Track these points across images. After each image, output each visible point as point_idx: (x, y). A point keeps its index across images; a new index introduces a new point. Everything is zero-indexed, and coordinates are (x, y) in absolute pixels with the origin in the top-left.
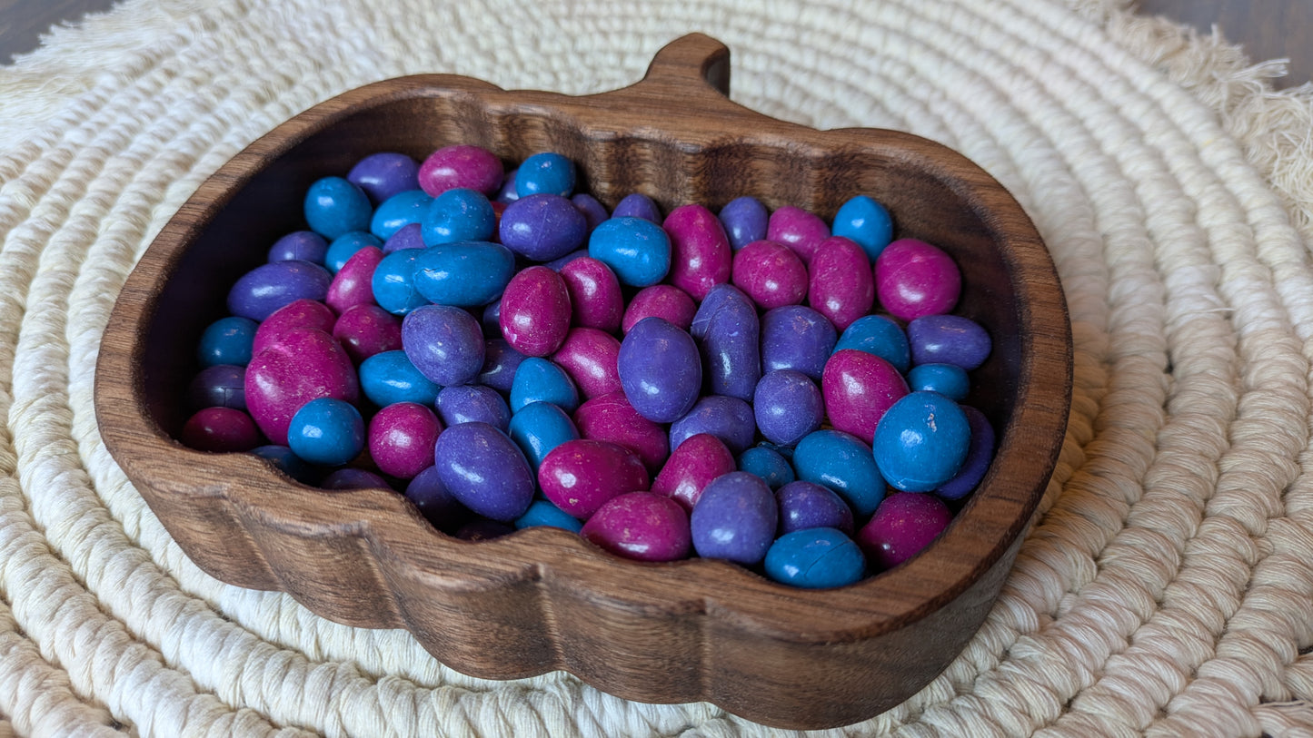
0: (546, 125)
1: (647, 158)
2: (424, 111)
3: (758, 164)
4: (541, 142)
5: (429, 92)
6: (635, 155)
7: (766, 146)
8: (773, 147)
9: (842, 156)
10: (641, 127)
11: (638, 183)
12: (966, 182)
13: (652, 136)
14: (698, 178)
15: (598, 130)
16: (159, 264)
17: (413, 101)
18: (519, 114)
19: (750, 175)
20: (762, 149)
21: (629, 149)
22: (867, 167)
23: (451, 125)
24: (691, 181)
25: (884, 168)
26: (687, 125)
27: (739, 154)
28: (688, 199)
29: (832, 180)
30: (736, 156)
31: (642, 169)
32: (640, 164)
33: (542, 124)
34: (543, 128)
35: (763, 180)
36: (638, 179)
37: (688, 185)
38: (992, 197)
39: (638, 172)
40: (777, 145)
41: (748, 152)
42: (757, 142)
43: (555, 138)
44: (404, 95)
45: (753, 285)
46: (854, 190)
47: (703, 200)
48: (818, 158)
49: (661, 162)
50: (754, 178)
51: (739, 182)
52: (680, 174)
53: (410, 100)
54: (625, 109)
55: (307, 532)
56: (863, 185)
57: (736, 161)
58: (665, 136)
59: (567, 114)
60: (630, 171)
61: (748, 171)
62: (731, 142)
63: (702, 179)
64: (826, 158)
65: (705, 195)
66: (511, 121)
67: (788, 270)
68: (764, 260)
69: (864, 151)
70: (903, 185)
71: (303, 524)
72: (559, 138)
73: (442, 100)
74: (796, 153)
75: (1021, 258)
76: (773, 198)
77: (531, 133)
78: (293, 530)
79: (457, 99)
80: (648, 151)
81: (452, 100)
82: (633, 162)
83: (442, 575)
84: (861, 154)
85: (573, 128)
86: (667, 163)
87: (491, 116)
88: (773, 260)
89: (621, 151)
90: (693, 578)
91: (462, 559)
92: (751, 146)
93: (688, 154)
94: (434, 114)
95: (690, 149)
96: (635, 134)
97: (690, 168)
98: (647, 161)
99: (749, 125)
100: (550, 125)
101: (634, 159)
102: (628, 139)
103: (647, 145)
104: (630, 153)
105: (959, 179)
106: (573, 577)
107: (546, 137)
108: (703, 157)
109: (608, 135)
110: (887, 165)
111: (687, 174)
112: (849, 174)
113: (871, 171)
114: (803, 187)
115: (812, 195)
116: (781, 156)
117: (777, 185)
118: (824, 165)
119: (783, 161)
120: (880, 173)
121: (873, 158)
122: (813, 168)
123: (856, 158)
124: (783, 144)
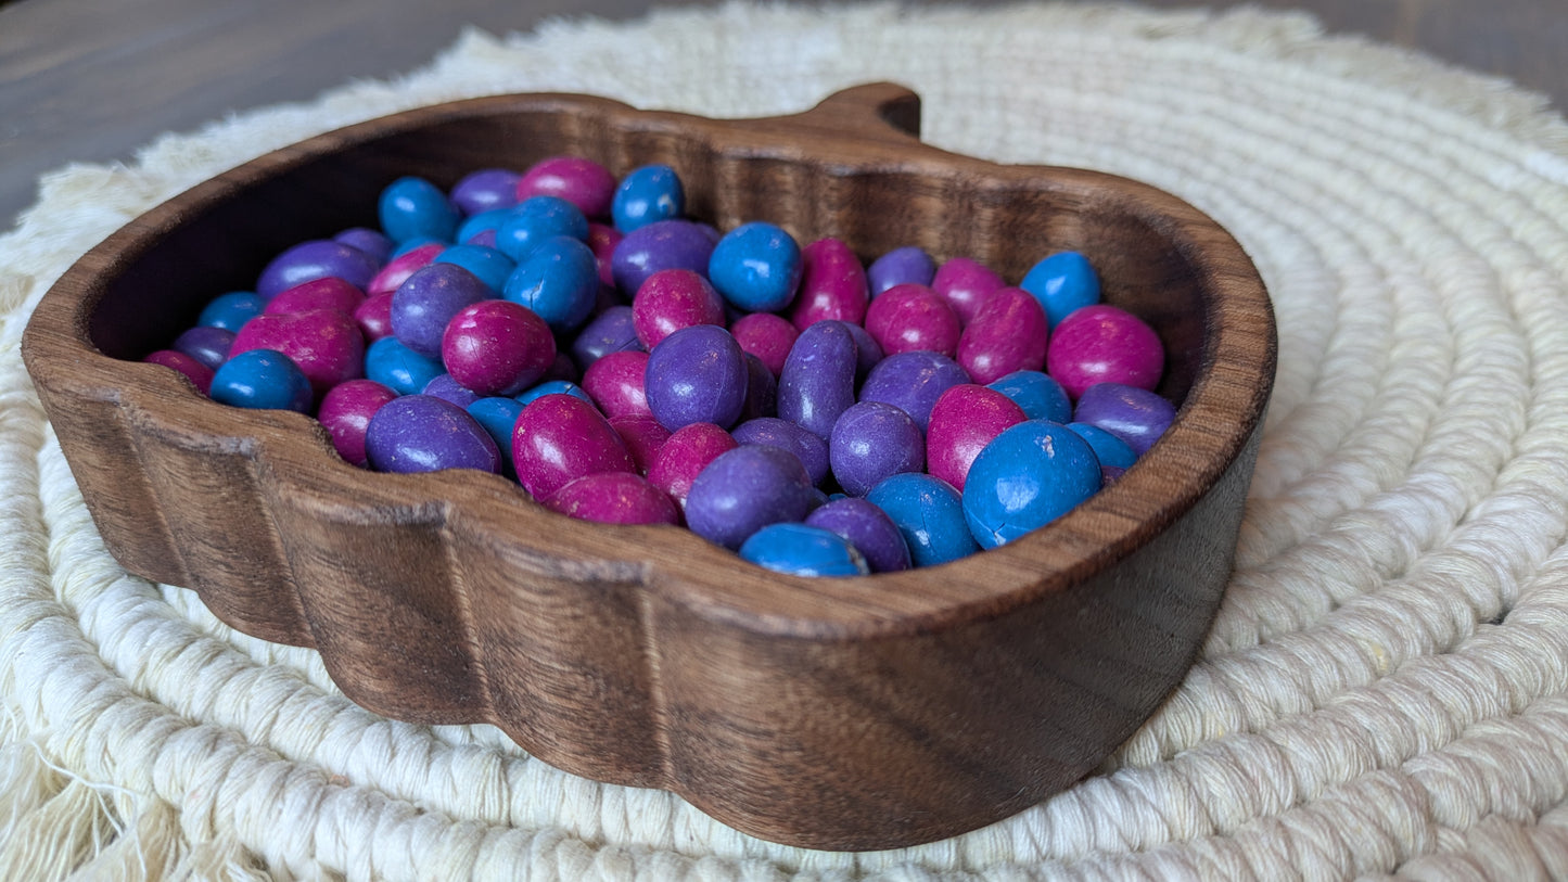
0: (678, 143)
1: (787, 187)
2: (546, 126)
3: (922, 202)
5: (556, 107)
6: (772, 183)
7: (930, 176)
8: (940, 177)
9: (1023, 191)
10: (783, 147)
12: (1173, 219)
13: (795, 157)
14: (843, 213)
15: (734, 148)
16: (176, 208)
17: (539, 115)
18: (648, 132)
19: (911, 218)
20: (926, 181)
21: (765, 175)
22: (1057, 211)
24: (835, 217)
25: (1077, 213)
29: (1009, 226)
30: (893, 186)
31: (781, 203)
32: (778, 196)
33: (674, 142)
34: (674, 145)
35: (928, 226)
37: (832, 222)
38: (1203, 234)
39: (776, 207)
40: (944, 174)
41: (911, 183)
42: (919, 170)
43: (684, 156)
45: (887, 330)
46: (1041, 245)
48: (991, 191)
49: (802, 192)
51: (897, 226)
52: (822, 206)
56: (1052, 238)
57: (893, 196)
58: (809, 155)
60: (765, 203)
61: (908, 212)
62: (886, 166)
63: (849, 213)
64: (1003, 191)
66: (638, 138)
67: (935, 317)
68: (907, 300)
69: (1050, 187)
70: (1102, 236)
72: (688, 155)
73: (568, 115)
74: (966, 184)
75: (1225, 290)
76: (939, 253)
79: (585, 114)
80: (789, 177)
81: (579, 117)
82: (771, 192)
84: (1047, 191)
85: (706, 146)
86: (809, 192)
87: (617, 131)
88: (917, 303)
89: (755, 175)
92: (911, 173)
93: (832, 176)
95: (838, 171)
97: (834, 196)
98: (788, 192)
100: (682, 143)
101: (772, 188)
103: (788, 169)
104: (767, 180)
105: (1166, 216)
108: (850, 183)
109: (743, 151)
110: (1081, 208)
111: (830, 206)
112: (1033, 218)
113: (1061, 217)
114: (974, 234)
115: (986, 246)
116: (949, 191)
117: (943, 234)
118: (999, 200)
119: (951, 197)
120: (1072, 219)
121: (1064, 198)
122: (986, 206)
123: (1042, 197)
124: (951, 174)
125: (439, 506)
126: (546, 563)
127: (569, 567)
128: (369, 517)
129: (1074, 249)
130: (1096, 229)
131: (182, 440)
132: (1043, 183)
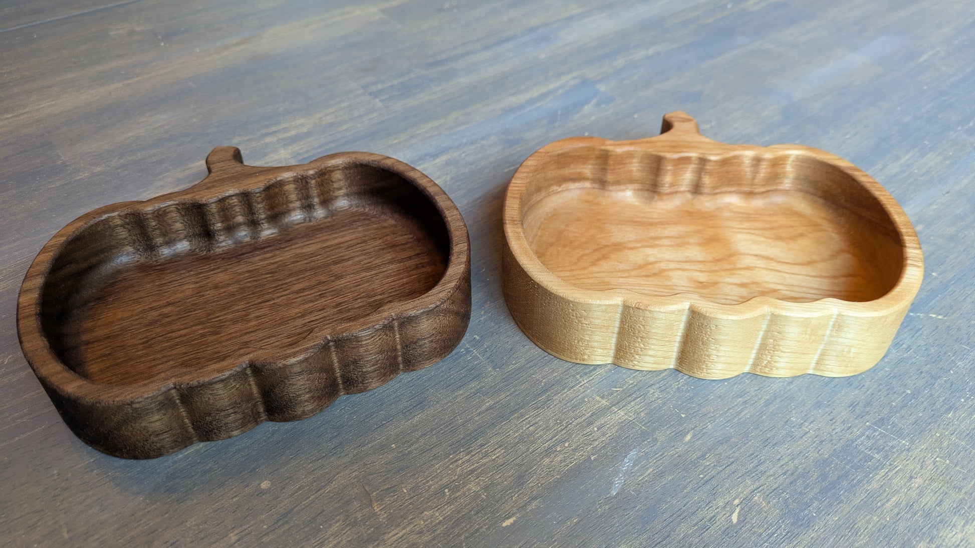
0: (177, 208)
1: (236, 204)
2: (104, 227)
3: (286, 188)
4: (176, 218)
5: (105, 217)
6: (229, 205)
7: (288, 178)
8: (292, 177)
10: (228, 190)
11: (234, 218)
13: (235, 192)
14: (264, 203)
17: (97, 224)
18: (161, 208)
19: (285, 194)
20: (287, 180)
21: (226, 203)
22: (332, 171)
23: (120, 229)
24: (261, 206)
25: (339, 169)
26: (248, 182)
27: (278, 186)
28: (262, 215)
30: (277, 187)
31: (234, 210)
32: (232, 208)
33: (174, 209)
34: (176, 210)
35: (291, 194)
36: (233, 216)
39: (233, 213)
40: (292, 176)
41: (281, 184)
42: (283, 178)
43: (183, 213)
44: (92, 222)
46: (331, 183)
47: (269, 213)
48: (312, 175)
49: (243, 203)
50: (286, 195)
51: (281, 199)
53: (96, 224)
54: (213, 186)
55: (224, 377)
56: (334, 180)
57: (277, 190)
59: (188, 198)
60: (229, 213)
61: (283, 192)
62: (273, 181)
63: (266, 202)
64: (316, 173)
65: (269, 210)
66: (158, 213)
69: (329, 165)
70: (350, 173)
71: (220, 375)
72: (186, 212)
73: (113, 218)
74: (302, 176)
77: (169, 216)
78: (217, 379)
79: (122, 214)
80: (235, 200)
81: (119, 215)
82: (229, 208)
83: (294, 357)
84: (329, 167)
85: (194, 203)
86: (247, 202)
87: (147, 214)
89: (223, 205)
90: (384, 311)
91: (297, 349)
92: (281, 180)
93: (256, 193)
94: (110, 227)
95: (258, 191)
96: (227, 195)
98: (236, 205)
99: (276, 173)
100: (179, 208)
101: (229, 207)
102: (225, 198)
103: (234, 198)
104: (227, 204)
106: (343, 332)
107: (178, 214)
108: (264, 192)
110: (340, 168)
112: (326, 177)
113: (334, 173)
114: (310, 190)
115: (315, 192)
116: (296, 180)
117: (298, 194)
118: (316, 176)
119: (298, 182)
120: (338, 172)
121: (334, 167)
122: (312, 180)
123: (328, 169)
124: (295, 174)
125: (326, 338)
126: (371, 329)
127: (377, 327)
128: (312, 352)
129: (342, 180)
130: (347, 172)
131: (221, 378)
132: (326, 165)
